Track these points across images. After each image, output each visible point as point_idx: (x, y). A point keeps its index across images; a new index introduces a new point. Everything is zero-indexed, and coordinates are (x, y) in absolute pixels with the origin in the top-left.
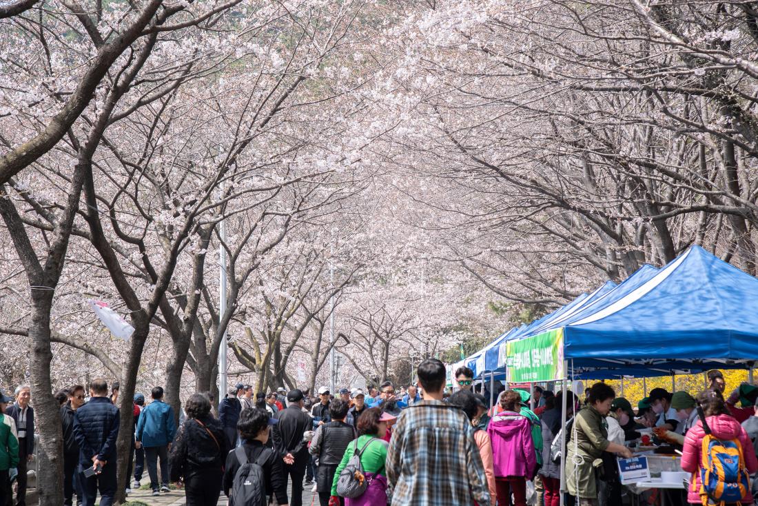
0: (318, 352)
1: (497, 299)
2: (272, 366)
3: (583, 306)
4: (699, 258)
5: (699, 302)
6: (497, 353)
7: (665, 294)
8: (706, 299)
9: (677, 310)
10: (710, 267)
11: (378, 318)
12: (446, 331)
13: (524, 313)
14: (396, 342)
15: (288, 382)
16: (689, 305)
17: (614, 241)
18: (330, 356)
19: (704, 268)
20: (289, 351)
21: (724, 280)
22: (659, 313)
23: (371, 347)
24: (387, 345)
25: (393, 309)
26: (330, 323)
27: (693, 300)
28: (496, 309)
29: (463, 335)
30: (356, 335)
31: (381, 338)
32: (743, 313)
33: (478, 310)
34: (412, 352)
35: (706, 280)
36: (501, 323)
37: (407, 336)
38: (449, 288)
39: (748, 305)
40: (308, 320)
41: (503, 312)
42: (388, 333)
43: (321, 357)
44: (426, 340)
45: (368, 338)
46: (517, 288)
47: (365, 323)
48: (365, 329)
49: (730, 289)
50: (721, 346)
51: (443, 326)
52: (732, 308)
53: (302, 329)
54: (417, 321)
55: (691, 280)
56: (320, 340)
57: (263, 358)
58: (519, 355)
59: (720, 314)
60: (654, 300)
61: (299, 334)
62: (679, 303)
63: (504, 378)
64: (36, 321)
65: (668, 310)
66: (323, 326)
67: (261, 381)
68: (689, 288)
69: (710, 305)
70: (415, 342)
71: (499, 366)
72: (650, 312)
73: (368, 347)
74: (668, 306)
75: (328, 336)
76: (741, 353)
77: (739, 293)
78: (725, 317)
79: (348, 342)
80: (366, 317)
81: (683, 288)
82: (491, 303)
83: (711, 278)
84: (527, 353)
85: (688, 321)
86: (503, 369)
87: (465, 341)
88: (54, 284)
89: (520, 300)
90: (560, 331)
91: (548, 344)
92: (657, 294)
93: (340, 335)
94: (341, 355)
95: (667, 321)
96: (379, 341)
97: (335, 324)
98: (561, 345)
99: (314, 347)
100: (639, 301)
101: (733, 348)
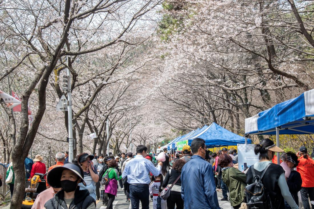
0: (127, 144)
1: (173, 129)
2: (117, 148)
3: (193, 134)
4: (214, 125)
5: (214, 134)
6: (175, 144)
7: (208, 132)
8: (215, 133)
9: (210, 136)
10: (216, 127)
11: (142, 134)
12: (160, 137)
13: (181, 132)
14: (147, 140)
15: (120, 152)
16: (212, 134)
17: (202, 115)
18: (130, 145)
19: (215, 127)
20: (120, 144)
21: (219, 129)
22: (207, 136)
23: (141, 142)
24: (145, 141)
25: (146, 132)
26: (130, 136)
27: (213, 133)
28: (173, 131)
29: (164, 138)
30: (136, 138)
31: (143, 139)
32: (222, 136)
33: (169, 131)
34: (151, 143)
35: (216, 129)
36: (175, 134)
37: (150, 139)
38: (161, 126)
39: (223, 134)
40: (125, 136)
41: (175, 132)
42: (145, 138)
43: (128, 145)
44: (155, 140)
45: (140, 139)
46: (178, 126)
47: (139, 135)
48: (139, 137)
49: (220, 131)
50: (218, 143)
51: (160, 136)
52: (220, 135)
53: (124, 138)
54: (152, 135)
55: (213, 129)
56: (128, 140)
57: (115, 146)
58: (179, 145)
59: (218, 136)
60: (206, 134)
61: (123, 139)
62: (210, 134)
63: (176, 149)
64: (79, 140)
65: (208, 136)
66: (128, 137)
67: (114, 151)
68: (212, 131)
69: (216, 134)
70: (152, 140)
71: (175, 147)
72: (205, 136)
73: (140, 142)
74: (208, 135)
75: (130, 139)
76: (222, 144)
77: (222, 132)
78: (219, 137)
79: (135, 141)
80: (139, 134)
81: (211, 131)
82: (172, 129)
83: (217, 129)
84: (181, 145)
85: (212, 138)
86: (176, 148)
87: (165, 139)
88: (83, 132)
89: (180, 129)
90: (187, 140)
91: (185, 143)
92: (206, 132)
93: (133, 139)
94: (133, 144)
95: (208, 138)
96: (143, 140)
97: (132, 136)
98: (188, 143)
99: (126, 142)
100: (203, 134)
101: (220, 143)
